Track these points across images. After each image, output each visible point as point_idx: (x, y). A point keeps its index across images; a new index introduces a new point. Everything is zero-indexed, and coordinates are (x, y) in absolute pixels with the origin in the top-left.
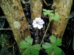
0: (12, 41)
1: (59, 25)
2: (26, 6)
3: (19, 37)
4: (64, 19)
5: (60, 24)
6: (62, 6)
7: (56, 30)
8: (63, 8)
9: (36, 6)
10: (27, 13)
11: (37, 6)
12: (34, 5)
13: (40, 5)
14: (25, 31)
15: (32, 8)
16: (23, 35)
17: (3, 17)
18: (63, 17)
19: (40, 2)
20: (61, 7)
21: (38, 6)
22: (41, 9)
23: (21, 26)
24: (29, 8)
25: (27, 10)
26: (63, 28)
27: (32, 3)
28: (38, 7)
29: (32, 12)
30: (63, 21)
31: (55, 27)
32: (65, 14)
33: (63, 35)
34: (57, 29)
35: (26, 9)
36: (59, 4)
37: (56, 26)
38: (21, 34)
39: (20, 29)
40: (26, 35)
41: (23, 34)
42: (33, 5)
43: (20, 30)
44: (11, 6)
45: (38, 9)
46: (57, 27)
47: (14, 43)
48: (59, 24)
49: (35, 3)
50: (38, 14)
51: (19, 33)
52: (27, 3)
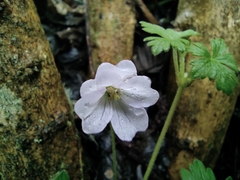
1: (208, 102)
2: (68, 23)
3: (17, 168)
5: (210, 95)
6: (219, 21)
7: (195, 122)
8: (221, 29)
9: (108, 24)
10: (74, 52)
11: (113, 21)
12: (101, 17)
13: (128, 19)
14: (47, 139)
15: (95, 30)
16: (40, 160)
19: (128, 8)
20: (213, 26)
21: (116, 21)
22: (128, 36)
23: (22, 112)
24: (80, 30)
25: (72, 37)
27: (95, 11)
28: (118, 27)
29: (95, 46)
31: (191, 108)
33: (222, 142)
34: (198, 117)
35: (69, 34)
36: (204, 12)
37: (195, 106)
38: (27, 156)
39: (19, 128)
40: (56, 157)
41: (37, 154)
42: (97, 17)
45: (117, 36)
46: (199, 111)
48: (205, 98)
49: (105, 9)
50: (120, 56)
51: (14, 150)
52: (74, 10)
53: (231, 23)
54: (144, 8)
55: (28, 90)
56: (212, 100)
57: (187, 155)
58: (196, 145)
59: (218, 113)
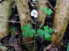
0: (19, 31)
1: (59, 24)
3: (24, 25)
4: (64, 18)
5: (60, 22)
7: (56, 27)
8: (62, 9)
14: (28, 22)
17: (16, 15)
18: (63, 16)
19: (45, 5)
23: (25, 18)
26: (63, 27)
30: (63, 20)
31: (55, 25)
32: (64, 14)
34: (57, 27)
36: (59, 6)
42: (39, 7)
43: (25, 21)
44: (21, 4)
45: (43, 11)
46: (57, 25)
47: (21, 33)
48: (59, 23)
49: (41, 5)
50: (43, 15)
51: (24, 22)
52: (35, 6)
53: (64, 8)
54: (50, 5)
55: (26, 15)
56: (60, 23)
57: (54, 35)
58: (56, 32)
59: (61, 26)
